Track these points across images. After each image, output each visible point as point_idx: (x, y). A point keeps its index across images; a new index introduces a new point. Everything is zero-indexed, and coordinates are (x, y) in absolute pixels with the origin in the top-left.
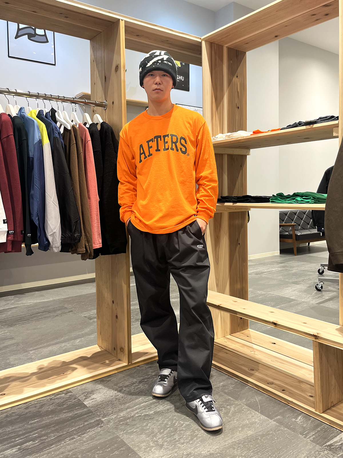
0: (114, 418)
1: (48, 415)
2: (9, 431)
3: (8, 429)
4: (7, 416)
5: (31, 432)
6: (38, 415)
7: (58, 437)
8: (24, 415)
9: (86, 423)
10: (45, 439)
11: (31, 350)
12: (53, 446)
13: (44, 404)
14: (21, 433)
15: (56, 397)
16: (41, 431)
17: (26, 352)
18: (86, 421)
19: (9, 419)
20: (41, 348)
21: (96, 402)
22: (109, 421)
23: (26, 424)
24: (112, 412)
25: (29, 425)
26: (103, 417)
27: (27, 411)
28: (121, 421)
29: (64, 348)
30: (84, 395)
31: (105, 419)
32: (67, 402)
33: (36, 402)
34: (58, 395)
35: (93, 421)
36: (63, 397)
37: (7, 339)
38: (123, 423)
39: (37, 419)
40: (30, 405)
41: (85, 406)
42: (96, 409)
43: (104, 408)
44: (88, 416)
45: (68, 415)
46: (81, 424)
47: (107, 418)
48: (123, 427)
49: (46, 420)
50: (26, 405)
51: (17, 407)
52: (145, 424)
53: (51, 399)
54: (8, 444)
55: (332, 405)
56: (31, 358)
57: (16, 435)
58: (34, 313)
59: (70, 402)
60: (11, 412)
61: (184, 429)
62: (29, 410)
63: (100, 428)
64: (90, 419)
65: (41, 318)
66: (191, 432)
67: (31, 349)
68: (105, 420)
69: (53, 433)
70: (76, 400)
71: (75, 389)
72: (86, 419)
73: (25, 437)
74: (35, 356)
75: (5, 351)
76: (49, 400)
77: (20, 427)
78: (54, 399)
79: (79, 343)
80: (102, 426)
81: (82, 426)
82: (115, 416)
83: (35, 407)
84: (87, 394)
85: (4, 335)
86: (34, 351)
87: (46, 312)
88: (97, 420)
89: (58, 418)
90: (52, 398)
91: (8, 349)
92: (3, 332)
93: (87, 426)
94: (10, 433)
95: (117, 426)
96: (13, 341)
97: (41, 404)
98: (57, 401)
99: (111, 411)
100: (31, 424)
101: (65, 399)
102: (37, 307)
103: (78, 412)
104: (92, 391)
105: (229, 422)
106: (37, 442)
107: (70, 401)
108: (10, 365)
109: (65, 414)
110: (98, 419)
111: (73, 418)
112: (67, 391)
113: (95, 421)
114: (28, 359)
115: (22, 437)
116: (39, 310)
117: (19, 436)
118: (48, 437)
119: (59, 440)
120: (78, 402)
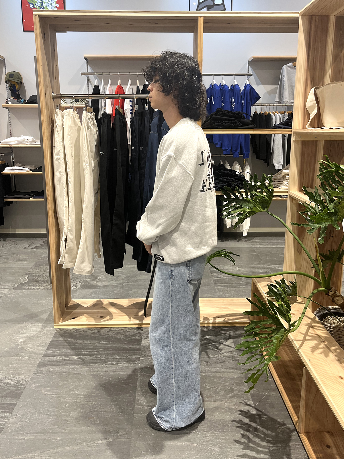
0: (148, 361)
1: (115, 342)
2: (86, 343)
4: (93, 333)
5: (96, 349)
6: (110, 339)
7: (106, 359)
8: (103, 335)
9: (129, 357)
10: (98, 358)
12: (98, 364)
14: (90, 347)
18: (131, 355)
19: (93, 335)
21: (146, 344)
22: (143, 362)
23: (98, 342)
25: (99, 344)
27: (106, 333)
28: (150, 365)
31: (143, 359)
32: (133, 337)
33: (116, 329)
35: (134, 357)
36: (134, 332)
38: (149, 367)
39: (106, 341)
41: (140, 344)
42: (143, 349)
44: (135, 352)
46: (125, 356)
48: (146, 370)
49: (111, 345)
51: (103, 329)
54: (78, 352)
59: (135, 338)
60: (98, 331)
63: (134, 364)
64: (134, 355)
69: (105, 355)
70: (139, 337)
71: (146, 329)
72: (132, 354)
73: (89, 352)
75: (134, 283)
76: (125, 331)
77: (93, 344)
78: (128, 331)
80: (136, 363)
81: (125, 357)
82: (150, 359)
83: (113, 333)
88: (137, 358)
91: (137, 283)
94: (85, 345)
95: (144, 367)
96: (145, 277)
98: (129, 333)
100: (101, 344)
101: (133, 334)
103: (132, 347)
106: (93, 357)
108: (128, 295)
109: (124, 345)
110: (139, 357)
111: (126, 349)
115: (88, 351)
117: (87, 349)
118: (101, 356)
119: (105, 361)
120: (140, 339)
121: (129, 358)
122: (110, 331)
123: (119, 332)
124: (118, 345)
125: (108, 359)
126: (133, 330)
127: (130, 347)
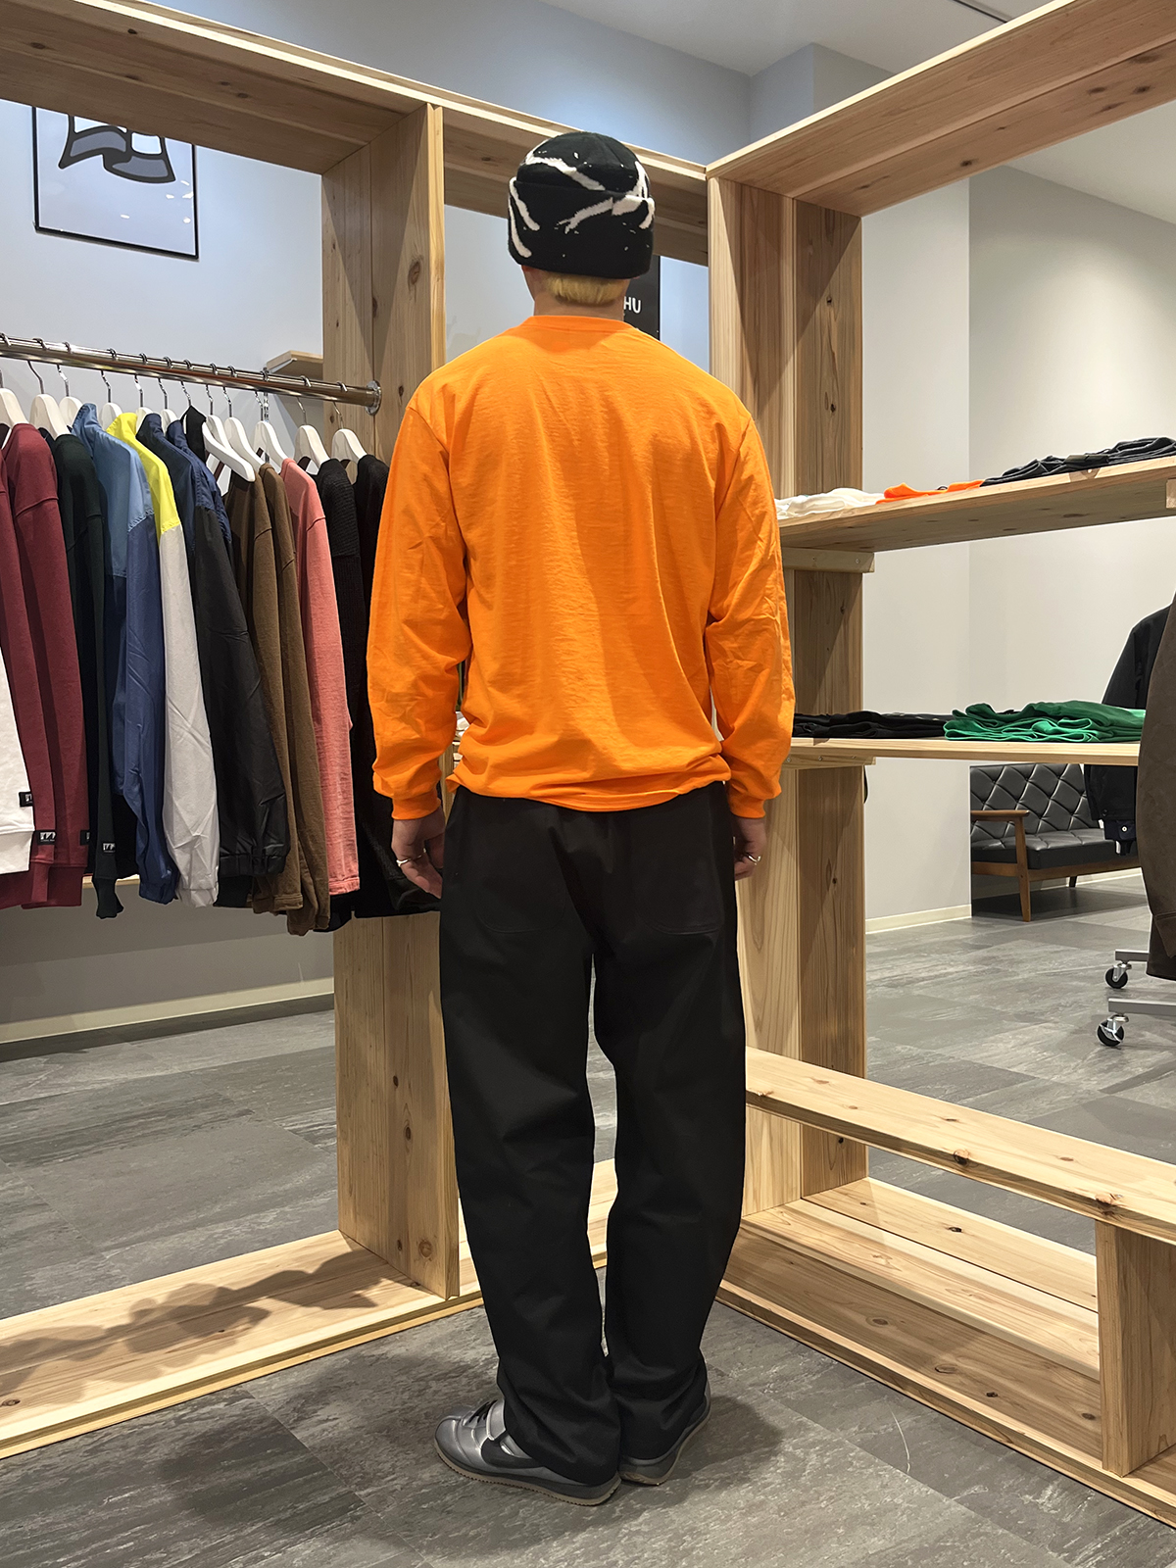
0: (398, 1487)
1: (168, 1478)
2: (33, 1531)
3: (28, 1526)
4: (25, 1479)
5: (110, 1535)
6: (134, 1474)
7: (204, 1552)
8: (83, 1474)
9: (302, 1506)
10: (159, 1561)
11: (108, 1249)
13: (154, 1439)
14: (74, 1537)
15: (194, 1415)
16: (145, 1532)
17: (92, 1254)
18: (303, 1498)
19: (32, 1490)
20: (140, 1240)
21: (336, 1432)
22: (381, 1501)
23: (91, 1507)
24: (393, 1465)
25: (102, 1509)
26: (361, 1486)
27: (95, 1461)
28: (426, 1498)
29: (222, 1241)
30: (293, 1405)
31: (369, 1490)
32: (236, 1432)
33: (126, 1432)
34: (203, 1405)
35: (327, 1498)
36: (220, 1412)
37: (23, 1209)
38: (432, 1508)
39: (129, 1490)
40: (106, 1439)
41: (298, 1446)
42: (336, 1457)
43: (362, 1453)
44: (306, 1482)
45: (241, 1477)
46: (285, 1510)
47: (375, 1489)
48: (430, 1521)
49: (163, 1495)
50: (90, 1441)
51: (60, 1448)
52: (507, 1511)
53: (179, 1421)
55: (1163, 1447)
56: (109, 1276)
57: (58, 1547)
58: (117, 1118)
59: (246, 1434)
60: (38, 1466)
61: (645, 1528)
62: (103, 1457)
63: (351, 1521)
64: (314, 1491)
65: (143, 1136)
66: (670, 1540)
67: (108, 1243)
68: (370, 1494)
69: (189, 1540)
70: (264, 1424)
71: (264, 1386)
72: (301, 1492)
73: (90, 1554)
74: (120, 1268)
75: (16, 1250)
76: (173, 1423)
77: (70, 1519)
78: (191, 1420)
79: (276, 1224)
80: (359, 1517)
81: (288, 1514)
82: (403, 1481)
83: (124, 1447)
84: (303, 1405)
85: (13, 1196)
86: (118, 1251)
87: (159, 1113)
88: (340, 1497)
89: (203, 1487)
90: (184, 1415)
91: (28, 1245)
92: (9, 1184)
93: (306, 1515)
94: (37, 1538)
95: (410, 1515)
96: (43, 1217)
97: (142, 1438)
98: (199, 1428)
99: (389, 1465)
100: (111, 1506)
101: (227, 1422)
102: (129, 1097)
103: (273, 1467)
104: (320, 1393)
105: (803, 1504)
107: (245, 1429)
108: (34, 1299)
109: (227, 1474)
110: (343, 1490)
111: (254, 1486)
112: (235, 1392)
113: (332, 1499)
114: (98, 1278)
115: (79, 1553)
116: (137, 1107)
118: (168, 1552)
120: (275, 1431)
121: (308, 1510)
122: (103, 1444)
123: (146, 1436)
124: (202, 1483)
125: (217, 1547)
126: (205, 1410)
127: (265, 1474)
